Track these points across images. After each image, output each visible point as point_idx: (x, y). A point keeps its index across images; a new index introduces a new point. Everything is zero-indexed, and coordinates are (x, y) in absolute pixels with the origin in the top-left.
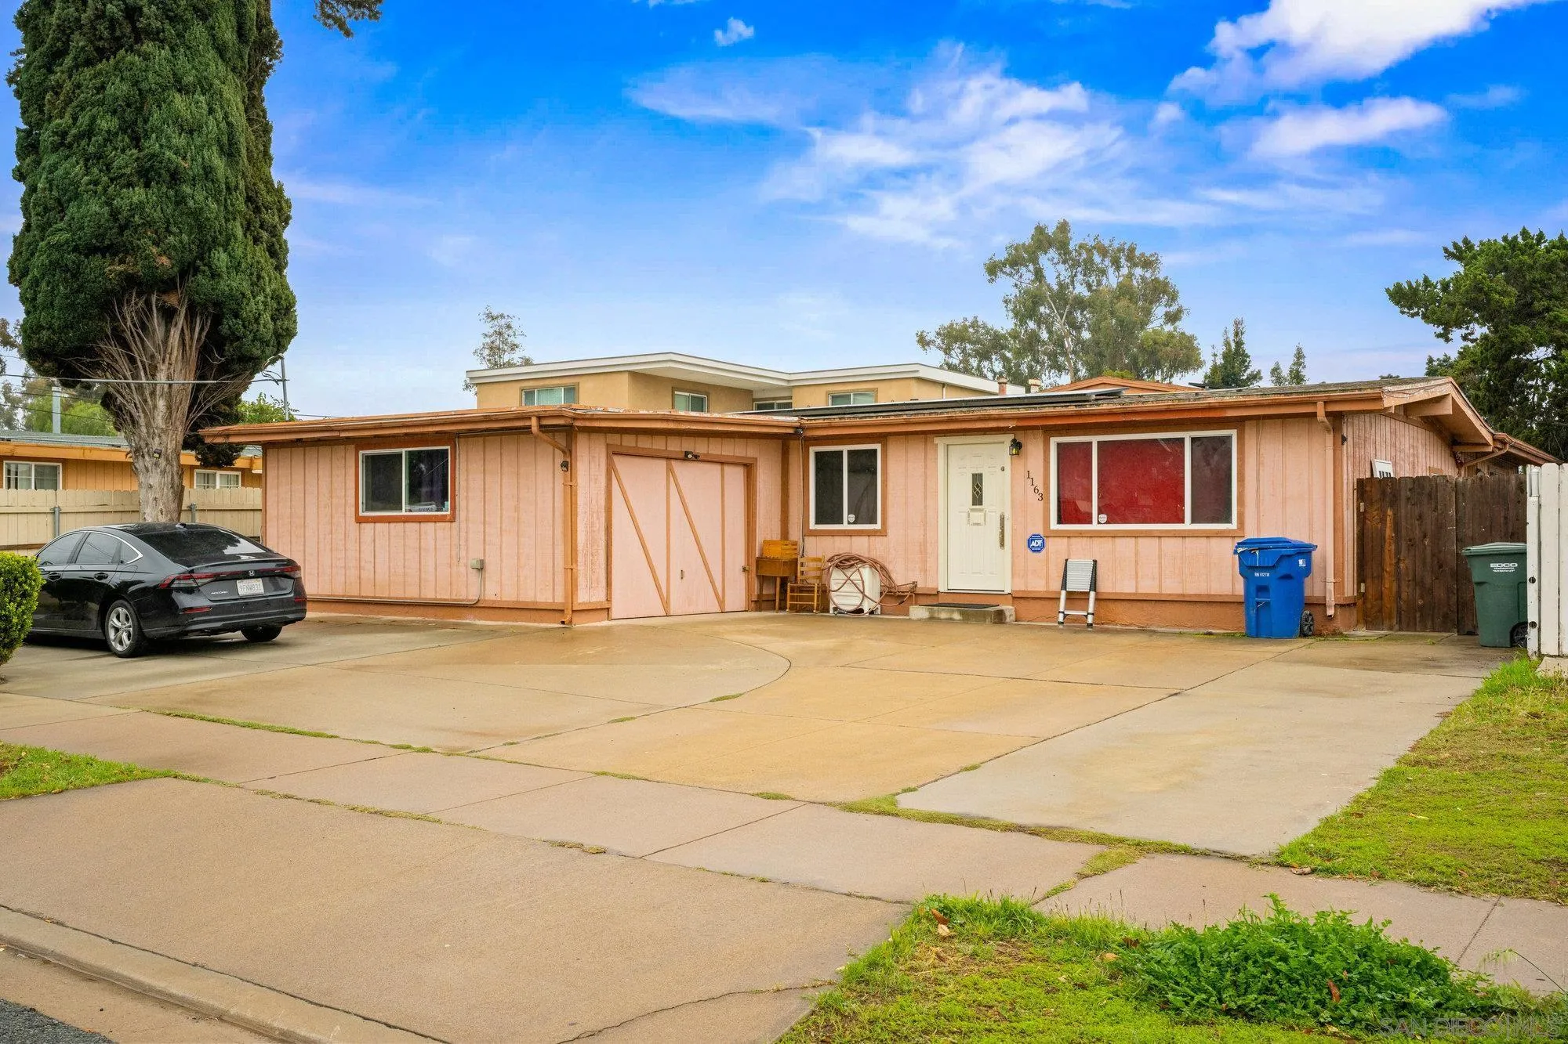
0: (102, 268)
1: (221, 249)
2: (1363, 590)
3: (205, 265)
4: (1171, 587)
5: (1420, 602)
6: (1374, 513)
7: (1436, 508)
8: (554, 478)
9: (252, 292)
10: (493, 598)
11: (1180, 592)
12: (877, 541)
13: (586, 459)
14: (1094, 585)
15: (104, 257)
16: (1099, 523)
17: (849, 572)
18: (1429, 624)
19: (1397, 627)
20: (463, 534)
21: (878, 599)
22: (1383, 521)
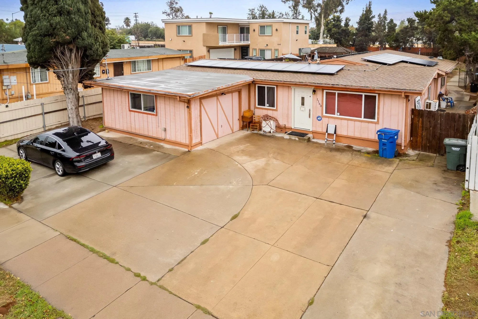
0: (49, 40)
1: (85, 31)
2: (412, 139)
3: (80, 37)
4: (357, 135)
5: (428, 145)
6: (416, 119)
7: (434, 120)
8: (185, 111)
9: (95, 42)
10: (169, 139)
11: (360, 137)
12: (274, 112)
13: (194, 105)
14: (335, 133)
15: (49, 37)
16: (337, 115)
17: (267, 122)
18: (430, 151)
19: (421, 151)
20: (159, 120)
21: (275, 129)
22: (419, 121)
